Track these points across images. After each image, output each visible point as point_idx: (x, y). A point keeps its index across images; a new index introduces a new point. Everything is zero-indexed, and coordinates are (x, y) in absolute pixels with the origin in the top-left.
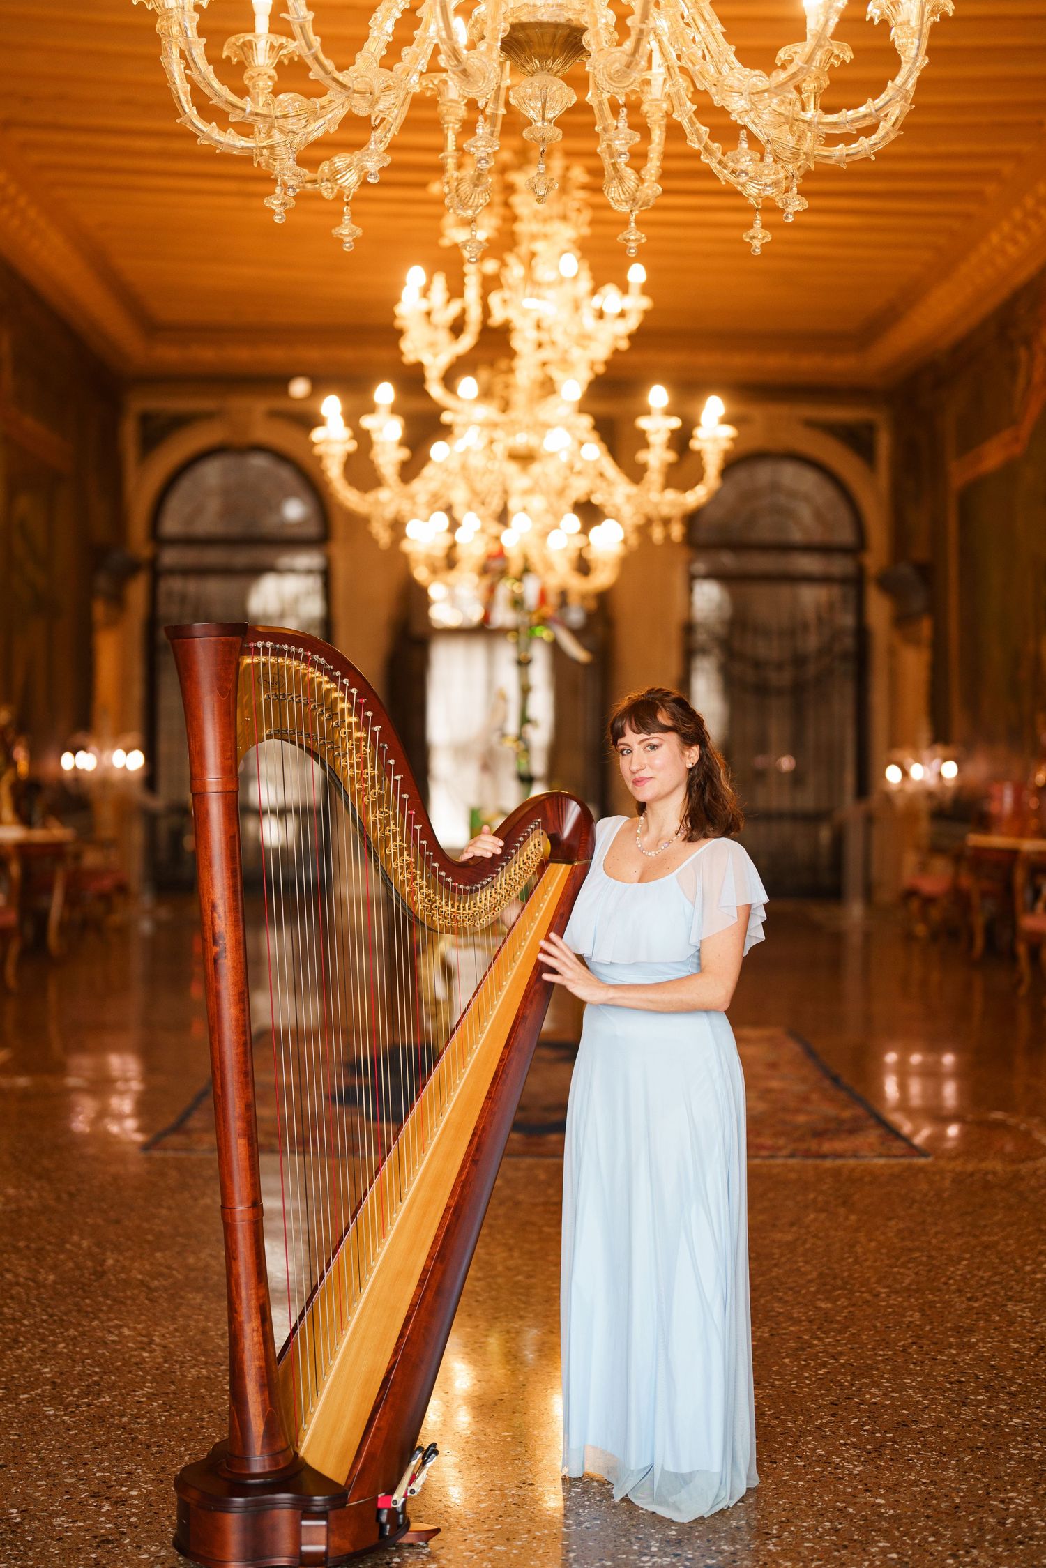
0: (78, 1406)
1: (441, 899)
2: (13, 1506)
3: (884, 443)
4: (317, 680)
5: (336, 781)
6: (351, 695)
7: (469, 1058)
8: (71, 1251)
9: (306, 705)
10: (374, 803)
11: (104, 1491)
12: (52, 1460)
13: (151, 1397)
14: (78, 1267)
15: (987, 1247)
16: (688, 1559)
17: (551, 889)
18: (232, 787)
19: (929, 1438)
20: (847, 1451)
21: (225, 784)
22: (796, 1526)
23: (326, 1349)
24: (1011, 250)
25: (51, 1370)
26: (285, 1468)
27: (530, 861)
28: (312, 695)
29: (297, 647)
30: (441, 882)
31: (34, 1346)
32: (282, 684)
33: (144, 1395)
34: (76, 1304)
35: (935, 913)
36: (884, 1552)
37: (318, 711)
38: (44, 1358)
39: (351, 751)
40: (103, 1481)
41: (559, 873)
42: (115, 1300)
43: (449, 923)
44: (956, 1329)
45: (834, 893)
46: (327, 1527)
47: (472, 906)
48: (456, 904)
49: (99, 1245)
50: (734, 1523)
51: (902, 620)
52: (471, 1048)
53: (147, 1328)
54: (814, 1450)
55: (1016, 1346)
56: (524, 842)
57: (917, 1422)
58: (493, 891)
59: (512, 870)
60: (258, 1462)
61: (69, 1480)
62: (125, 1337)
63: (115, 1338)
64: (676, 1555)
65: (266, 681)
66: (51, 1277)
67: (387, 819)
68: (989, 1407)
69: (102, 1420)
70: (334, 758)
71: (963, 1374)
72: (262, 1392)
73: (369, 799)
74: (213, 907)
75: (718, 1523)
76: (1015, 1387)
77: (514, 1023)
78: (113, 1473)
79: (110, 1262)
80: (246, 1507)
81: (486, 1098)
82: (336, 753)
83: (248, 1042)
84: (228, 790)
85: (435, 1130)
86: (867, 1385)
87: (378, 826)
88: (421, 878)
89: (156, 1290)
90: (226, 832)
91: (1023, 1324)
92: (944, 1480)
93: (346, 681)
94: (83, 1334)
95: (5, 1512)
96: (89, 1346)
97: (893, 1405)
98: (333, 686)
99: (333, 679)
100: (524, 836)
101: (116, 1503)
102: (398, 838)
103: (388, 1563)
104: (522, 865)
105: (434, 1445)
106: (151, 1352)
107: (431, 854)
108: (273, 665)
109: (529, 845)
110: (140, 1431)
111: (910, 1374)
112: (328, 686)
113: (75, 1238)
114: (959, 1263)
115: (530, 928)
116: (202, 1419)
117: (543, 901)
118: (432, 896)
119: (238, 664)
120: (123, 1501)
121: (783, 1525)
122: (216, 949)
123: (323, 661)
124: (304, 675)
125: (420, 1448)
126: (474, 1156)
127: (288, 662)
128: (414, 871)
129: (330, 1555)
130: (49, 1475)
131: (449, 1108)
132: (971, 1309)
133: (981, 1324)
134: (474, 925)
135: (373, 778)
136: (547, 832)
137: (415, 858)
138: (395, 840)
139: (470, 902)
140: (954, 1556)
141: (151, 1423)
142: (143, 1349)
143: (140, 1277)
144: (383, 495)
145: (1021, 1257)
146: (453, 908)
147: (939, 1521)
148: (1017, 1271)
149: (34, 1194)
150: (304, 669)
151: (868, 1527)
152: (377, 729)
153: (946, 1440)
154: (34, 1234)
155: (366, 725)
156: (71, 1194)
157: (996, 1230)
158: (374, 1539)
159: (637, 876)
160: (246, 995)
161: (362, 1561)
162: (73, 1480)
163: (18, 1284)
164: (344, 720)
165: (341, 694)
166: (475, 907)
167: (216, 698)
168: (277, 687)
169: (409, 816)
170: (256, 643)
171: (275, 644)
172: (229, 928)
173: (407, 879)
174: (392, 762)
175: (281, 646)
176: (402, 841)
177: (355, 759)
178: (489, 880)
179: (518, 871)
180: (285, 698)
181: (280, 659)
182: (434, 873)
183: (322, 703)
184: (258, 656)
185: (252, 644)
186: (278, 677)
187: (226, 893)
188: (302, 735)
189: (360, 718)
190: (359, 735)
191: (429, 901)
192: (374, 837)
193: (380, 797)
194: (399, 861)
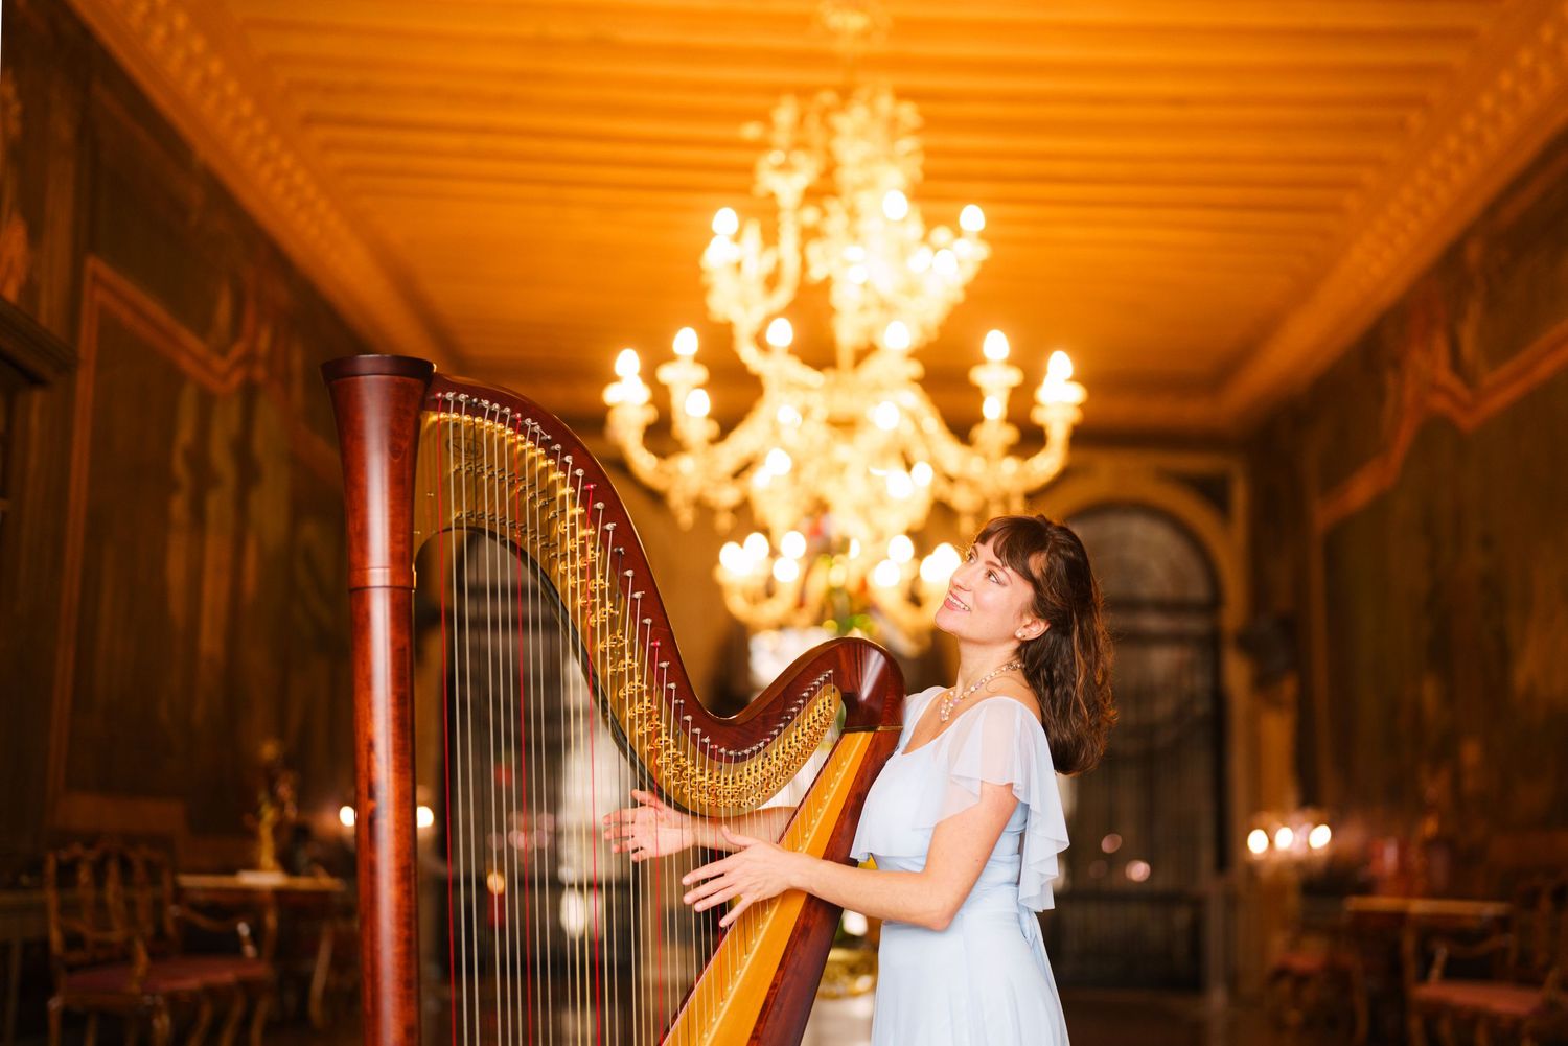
1: (694, 765)
3: (1240, 495)
4: (529, 455)
5: (552, 593)
6: (575, 478)
7: (730, 988)
9: (512, 485)
10: (603, 625)
17: (846, 765)
18: (402, 582)
21: (393, 576)
27: (817, 726)
28: (522, 473)
29: (503, 406)
30: (694, 741)
32: (480, 454)
35: (1309, 994)
37: (529, 495)
39: (573, 553)
41: (860, 741)
43: (705, 799)
45: (1193, 982)
47: (738, 779)
48: (715, 775)
51: (1263, 683)
52: (733, 975)
56: (810, 698)
58: (767, 761)
59: (793, 735)
65: (457, 447)
67: (622, 649)
70: (550, 559)
73: (598, 618)
74: (371, 746)
77: (792, 938)
82: (553, 554)
84: (397, 585)
87: (608, 658)
88: (667, 734)
90: (394, 642)
93: (568, 459)
98: (551, 462)
99: (550, 454)
100: (809, 691)
102: (637, 678)
104: (806, 730)
107: (682, 702)
108: (468, 427)
109: (816, 704)
112: (542, 464)
118: (682, 760)
119: (418, 424)
122: (370, 804)
123: (538, 429)
124: (513, 446)
127: (488, 423)
128: (658, 723)
134: (739, 805)
135: (602, 592)
136: (841, 690)
137: (660, 706)
138: (632, 679)
139: (734, 773)
146: (710, 779)
150: (510, 436)
152: (610, 526)
155: (595, 520)
160: (413, 872)
164: (565, 511)
165: (561, 475)
166: (741, 781)
167: (386, 459)
168: (473, 457)
169: (652, 649)
170: (444, 393)
171: (471, 398)
172: (391, 775)
173: (648, 733)
174: (629, 573)
175: (479, 401)
176: (641, 681)
177: (579, 564)
178: (761, 745)
179: (800, 737)
180: (483, 472)
181: (477, 420)
182: (685, 729)
183: (535, 484)
184: (448, 411)
185: (439, 395)
186: (475, 447)
187: (390, 726)
188: (504, 523)
189: (587, 510)
190: (585, 532)
191: (678, 766)
192: (602, 673)
193: (613, 618)
194: (637, 707)
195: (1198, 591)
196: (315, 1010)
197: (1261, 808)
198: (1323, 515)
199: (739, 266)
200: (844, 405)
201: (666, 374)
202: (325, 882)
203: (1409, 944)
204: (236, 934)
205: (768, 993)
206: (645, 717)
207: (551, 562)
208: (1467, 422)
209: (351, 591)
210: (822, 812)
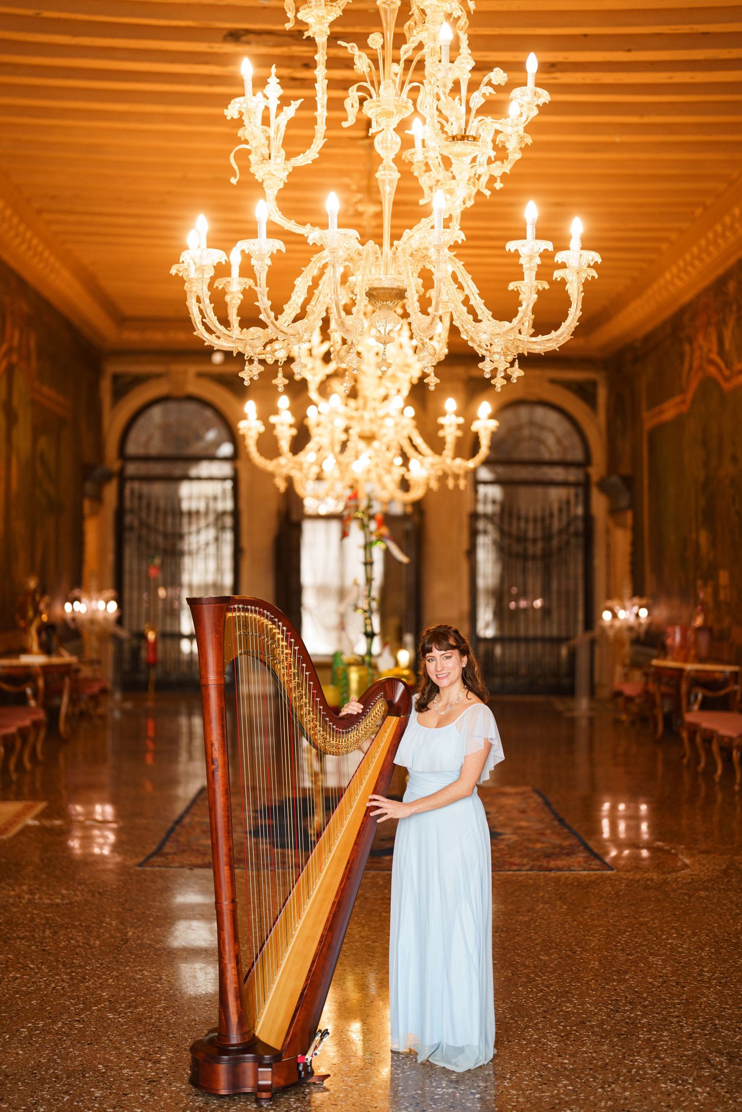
0: (125, 1013)
1: (330, 737)
2: (100, 1064)
3: (602, 394)
4: (266, 624)
5: (275, 676)
6: (283, 631)
7: (345, 822)
8: (105, 927)
9: (260, 636)
10: (295, 687)
11: (147, 1057)
12: (117, 1041)
13: (165, 1008)
14: (112, 936)
15: (642, 925)
16: (461, 1090)
17: (389, 730)
18: (222, 683)
19: (596, 1029)
20: (550, 1036)
21: (218, 680)
22: (520, 1074)
23: (269, 978)
24: (678, 283)
25: (107, 994)
26: (249, 1041)
27: (377, 716)
28: (263, 631)
29: (255, 607)
30: (330, 728)
31: (95, 981)
32: (247, 627)
33: (161, 1008)
34: (114, 958)
35: (634, 708)
36: (565, 1086)
37: (266, 640)
38: (102, 987)
39: (283, 660)
40: (146, 1052)
41: (393, 721)
42: (136, 955)
43: (334, 750)
44: (618, 971)
45: (570, 691)
46: (272, 1071)
47: (347, 741)
48: (338, 740)
49: (122, 923)
50: (487, 1072)
51: (614, 512)
52: (346, 816)
53: (157, 971)
54: (532, 1036)
55: (650, 980)
56: (374, 705)
57: (590, 1021)
58: (358, 732)
59: (368, 720)
60: (235, 1038)
61: (128, 1051)
62: (146, 976)
63: (141, 977)
64: (455, 1088)
65: (239, 625)
66: (98, 943)
67: (302, 695)
68: (631, 1013)
69: (140, 1021)
70: (274, 664)
71: (619, 996)
72: (237, 1001)
73: (292, 685)
74: (212, 745)
75: (478, 1073)
76: (647, 1003)
78: (150, 1048)
79: (130, 933)
80: (229, 1060)
81: (355, 843)
82: (275, 662)
84: (220, 684)
85: (327, 860)
86: (564, 1002)
87: (297, 699)
88: (320, 726)
89: (159, 949)
90: (219, 705)
91: (656, 968)
92: (601, 1051)
93: (280, 623)
94: (122, 974)
95: (96, 1066)
96: (126, 981)
97: (578, 1012)
98: (274, 626)
99: (274, 623)
100: (374, 702)
101: (155, 1062)
102: (308, 705)
103: (303, 1092)
104: (373, 718)
105: (327, 1030)
106: (161, 984)
107: (325, 713)
108: (243, 616)
109: (376, 707)
110: (162, 1026)
111: (589, 996)
112: (271, 626)
113: (108, 920)
114: (624, 934)
115: (377, 752)
116: (195, 1020)
117: (384, 736)
118: (325, 735)
119: (225, 616)
120: (158, 1061)
121: (513, 1073)
122: (214, 767)
123: (269, 613)
124: (259, 621)
125: (320, 1031)
126: (348, 875)
127: (250, 615)
128: (316, 722)
129: (273, 1087)
130: (116, 1048)
131: (334, 849)
132: (628, 960)
133: (633, 968)
134: (347, 751)
135: (294, 674)
136: (386, 700)
137: (316, 716)
138: (306, 706)
139: (345, 739)
140: (602, 1088)
141: (167, 1022)
142: (157, 983)
143: (148, 942)
144: (282, 460)
145: (661, 930)
146: (336, 741)
147: (596, 1071)
148: (657, 939)
149: (78, 893)
150: (259, 618)
151: (558, 1074)
152: (297, 648)
153: (605, 1030)
154: (83, 918)
155: (291, 646)
156: (100, 893)
157: (648, 915)
158: (296, 1079)
159: (435, 724)
161: (289, 1091)
162: (130, 1051)
163: (79, 946)
164: (280, 644)
165: (278, 631)
167: (214, 636)
168: (245, 628)
169: (313, 693)
170: (234, 606)
171: (244, 606)
172: (220, 756)
173: (312, 727)
174: (304, 665)
175: (247, 606)
177: (285, 664)
178: (356, 726)
179: (370, 721)
180: (249, 633)
181: (246, 613)
182: (326, 723)
183: (268, 636)
184: (235, 612)
185: (232, 607)
186: (246, 623)
187: (219, 737)
188: (258, 653)
189: (288, 642)
190: (287, 651)
191: (324, 738)
192: (294, 705)
193: (298, 684)
194: (308, 717)
195: (577, 455)
197: (609, 599)
198: (649, 420)
206: (311, 720)
208: (726, 386)
210: (380, 750)
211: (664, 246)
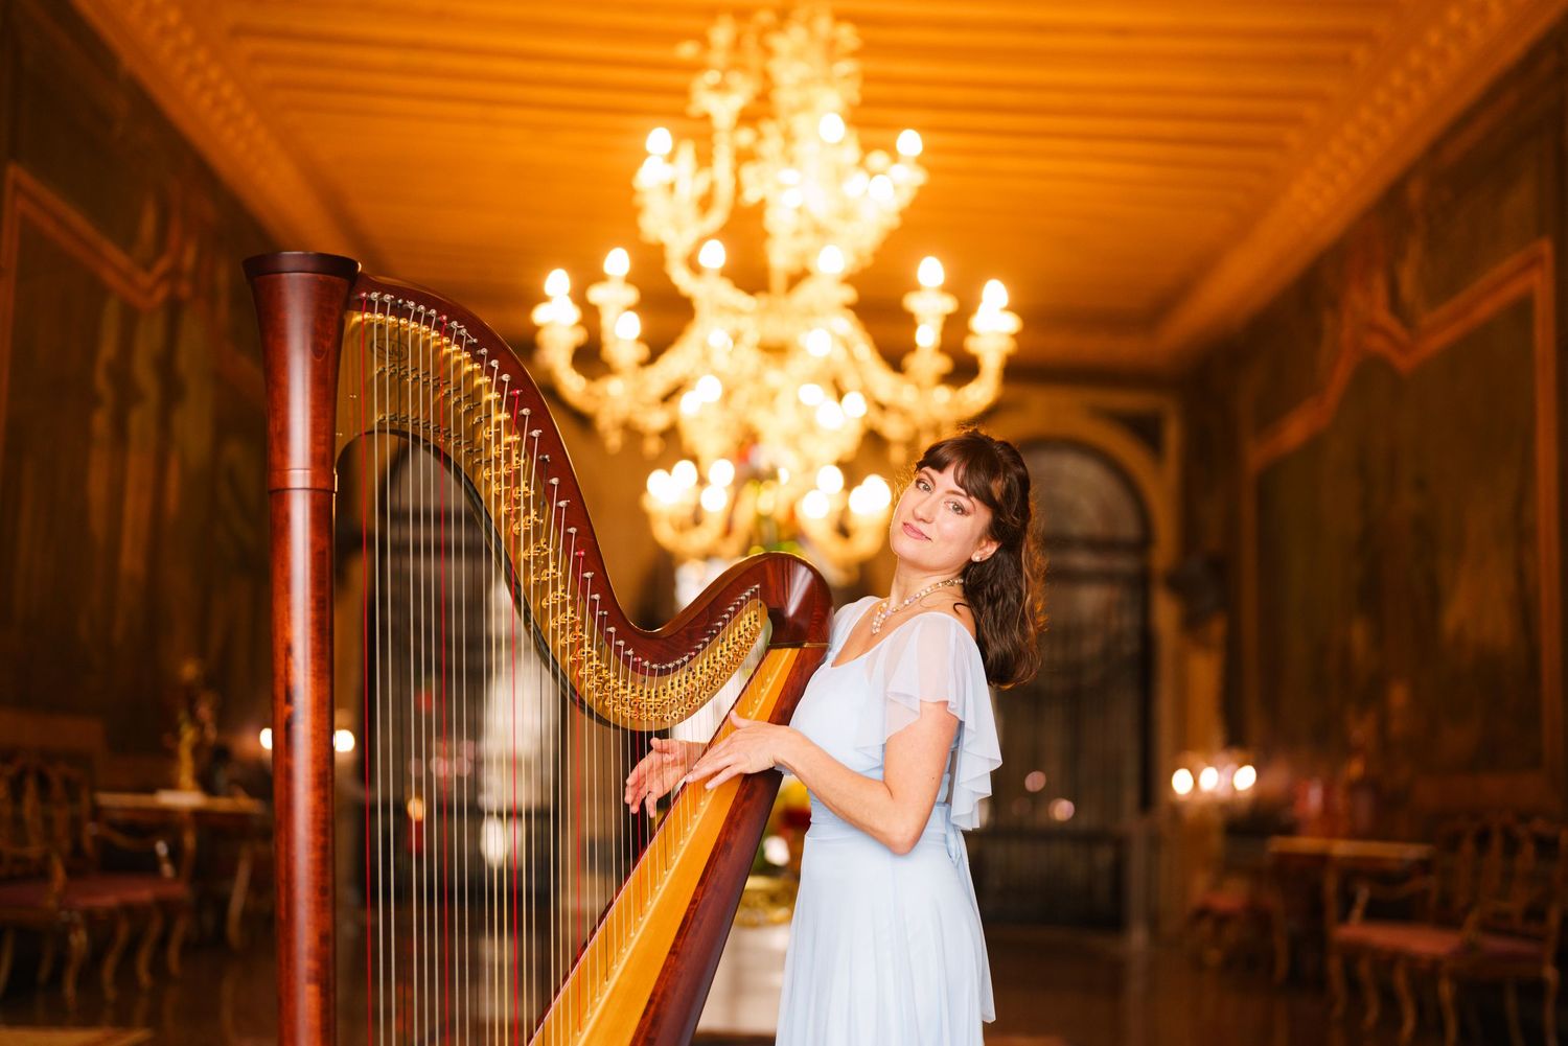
1: (617, 678)
3: (1173, 435)
4: (454, 359)
5: (476, 500)
6: (501, 383)
7: (649, 903)
9: (436, 389)
10: (527, 533)
17: (771, 681)
18: (323, 484)
21: (314, 478)
27: (743, 641)
28: (447, 377)
29: (429, 307)
30: (617, 653)
32: (404, 356)
35: (1230, 934)
37: (454, 399)
39: (498, 459)
41: (786, 657)
43: (627, 712)
45: (1114, 921)
47: (661, 692)
48: (638, 688)
51: (1191, 623)
52: (653, 889)
56: (735, 613)
58: (691, 676)
59: (718, 650)
65: (381, 348)
67: (545, 558)
70: (474, 465)
73: (521, 526)
74: (289, 650)
77: (713, 854)
81: (670, 953)
82: (477, 460)
83: (330, 845)
84: (317, 487)
85: (597, 1000)
87: (532, 567)
88: (590, 646)
90: (313, 545)
93: (494, 363)
98: (476, 366)
99: (476, 358)
100: (735, 606)
102: (560, 588)
104: (731, 645)
107: (606, 613)
108: (392, 328)
109: (741, 619)
112: (469, 368)
118: (604, 672)
119: (342, 324)
122: (287, 709)
123: (464, 332)
124: (438, 349)
126: (649, 1032)
127: (413, 325)
128: (581, 634)
131: (618, 970)
134: (662, 719)
135: (527, 500)
136: (767, 604)
137: (583, 617)
138: (555, 589)
139: (657, 687)
150: (434, 338)
152: (535, 433)
155: (520, 426)
160: (329, 778)
164: (490, 416)
165: (487, 379)
166: (664, 695)
167: (308, 359)
168: (397, 358)
169: (577, 558)
170: (369, 293)
171: (396, 299)
172: (309, 680)
173: (571, 644)
174: (555, 481)
175: (405, 302)
176: (564, 591)
177: (503, 470)
178: (686, 658)
179: (725, 652)
180: (407, 375)
181: (402, 321)
182: (609, 641)
183: (460, 389)
184: (372, 312)
185: (364, 295)
186: (399, 348)
187: (309, 630)
188: (428, 427)
189: (512, 415)
190: (510, 439)
191: (601, 678)
192: (525, 582)
193: (537, 526)
194: (560, 617)
195: (1128, 529)
196: (233, 930)
197: (1187, 748)
198: (1256, 455)
199: (672, 187)
200: (775, 330)
201: (596, 294)
202: (244, 803)
203: (1331, 885)
204: (153, 853)
205: (688, 909)
206: (568, 628)
207: (475, 468)
208: (1404, 363)
209: (271, 492)
211: (1293, 136)
